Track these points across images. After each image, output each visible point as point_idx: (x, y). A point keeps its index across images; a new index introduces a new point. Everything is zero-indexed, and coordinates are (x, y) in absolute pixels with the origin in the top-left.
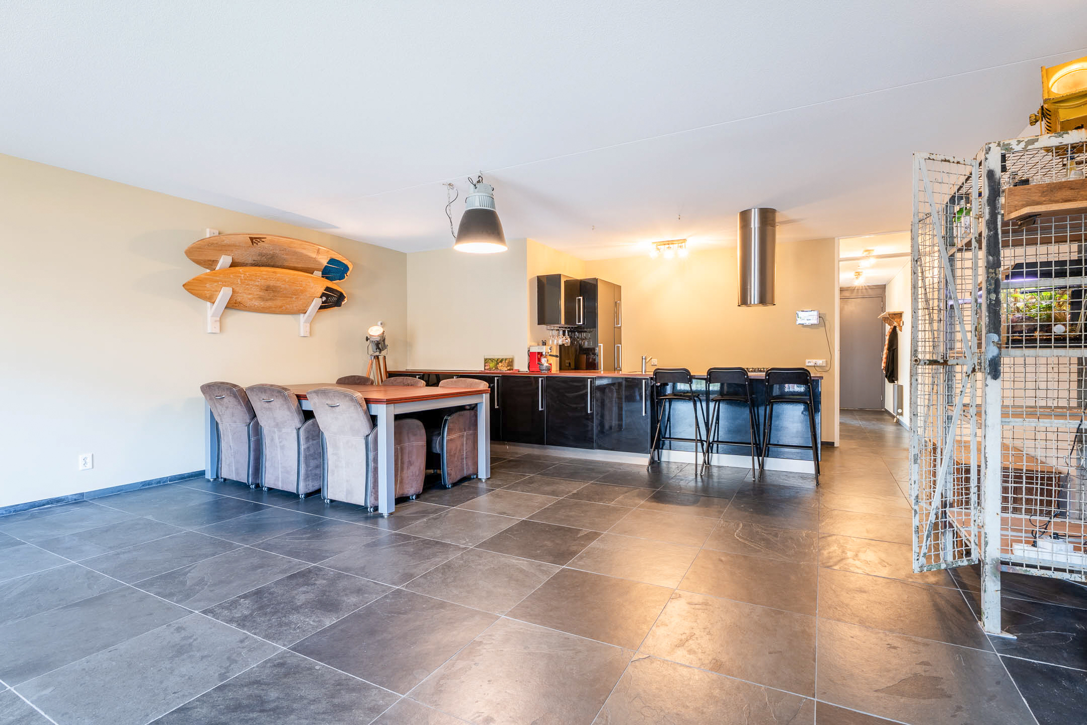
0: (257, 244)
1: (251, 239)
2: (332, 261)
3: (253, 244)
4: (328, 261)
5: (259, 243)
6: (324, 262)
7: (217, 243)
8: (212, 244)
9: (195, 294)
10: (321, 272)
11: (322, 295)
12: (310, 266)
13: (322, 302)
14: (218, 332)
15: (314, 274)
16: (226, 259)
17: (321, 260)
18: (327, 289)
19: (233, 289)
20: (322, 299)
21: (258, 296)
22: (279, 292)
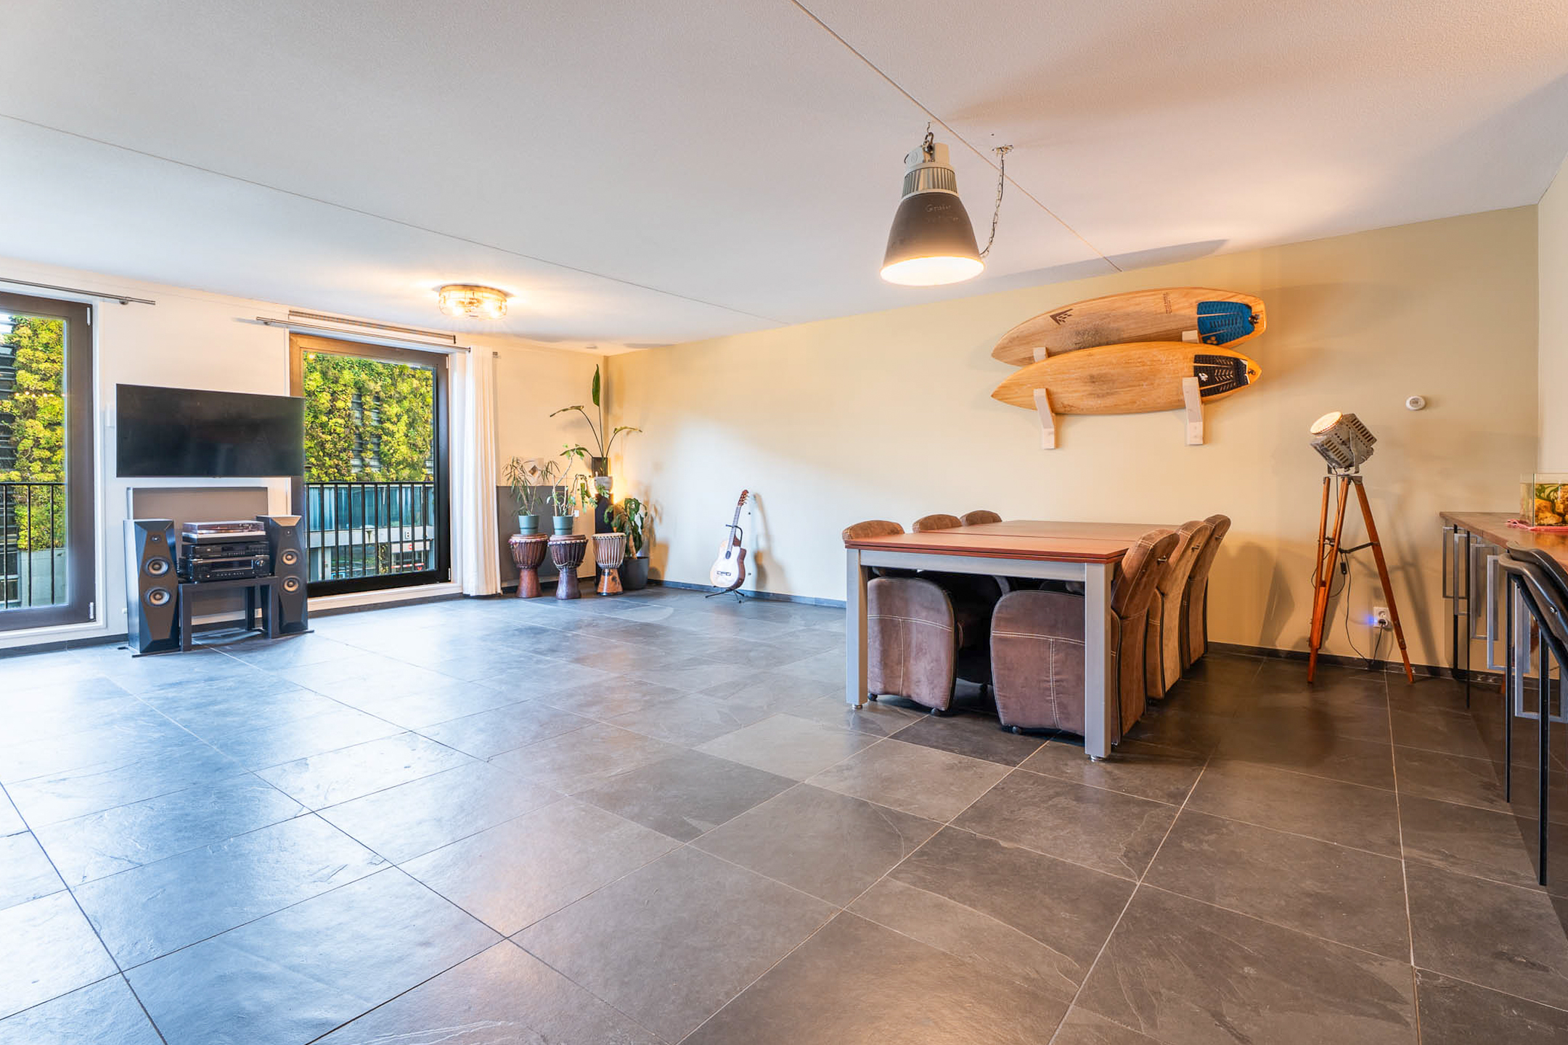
0: (1064, 321)
1: (1053, 317)
2: (1203, 307)
3: (1059, 323)
4: (1196, 310)
5: (1065, 320)
6: (1192, 314)
7: (1018, 337)
8: (1014, 339)
9: (1013, 404)
10: (1196, 331)
11: (1197, 371)
12: (1168, 328)
13: (1202, 383)
14: (1053, 447)
15: (1184, 339)
16: (1039, 352)
17: (1183, 312)
18: (1198, 359)
19: (1047, 389)
20: (1200, 378)
21: (1087, 393)
22: (1114, 382)
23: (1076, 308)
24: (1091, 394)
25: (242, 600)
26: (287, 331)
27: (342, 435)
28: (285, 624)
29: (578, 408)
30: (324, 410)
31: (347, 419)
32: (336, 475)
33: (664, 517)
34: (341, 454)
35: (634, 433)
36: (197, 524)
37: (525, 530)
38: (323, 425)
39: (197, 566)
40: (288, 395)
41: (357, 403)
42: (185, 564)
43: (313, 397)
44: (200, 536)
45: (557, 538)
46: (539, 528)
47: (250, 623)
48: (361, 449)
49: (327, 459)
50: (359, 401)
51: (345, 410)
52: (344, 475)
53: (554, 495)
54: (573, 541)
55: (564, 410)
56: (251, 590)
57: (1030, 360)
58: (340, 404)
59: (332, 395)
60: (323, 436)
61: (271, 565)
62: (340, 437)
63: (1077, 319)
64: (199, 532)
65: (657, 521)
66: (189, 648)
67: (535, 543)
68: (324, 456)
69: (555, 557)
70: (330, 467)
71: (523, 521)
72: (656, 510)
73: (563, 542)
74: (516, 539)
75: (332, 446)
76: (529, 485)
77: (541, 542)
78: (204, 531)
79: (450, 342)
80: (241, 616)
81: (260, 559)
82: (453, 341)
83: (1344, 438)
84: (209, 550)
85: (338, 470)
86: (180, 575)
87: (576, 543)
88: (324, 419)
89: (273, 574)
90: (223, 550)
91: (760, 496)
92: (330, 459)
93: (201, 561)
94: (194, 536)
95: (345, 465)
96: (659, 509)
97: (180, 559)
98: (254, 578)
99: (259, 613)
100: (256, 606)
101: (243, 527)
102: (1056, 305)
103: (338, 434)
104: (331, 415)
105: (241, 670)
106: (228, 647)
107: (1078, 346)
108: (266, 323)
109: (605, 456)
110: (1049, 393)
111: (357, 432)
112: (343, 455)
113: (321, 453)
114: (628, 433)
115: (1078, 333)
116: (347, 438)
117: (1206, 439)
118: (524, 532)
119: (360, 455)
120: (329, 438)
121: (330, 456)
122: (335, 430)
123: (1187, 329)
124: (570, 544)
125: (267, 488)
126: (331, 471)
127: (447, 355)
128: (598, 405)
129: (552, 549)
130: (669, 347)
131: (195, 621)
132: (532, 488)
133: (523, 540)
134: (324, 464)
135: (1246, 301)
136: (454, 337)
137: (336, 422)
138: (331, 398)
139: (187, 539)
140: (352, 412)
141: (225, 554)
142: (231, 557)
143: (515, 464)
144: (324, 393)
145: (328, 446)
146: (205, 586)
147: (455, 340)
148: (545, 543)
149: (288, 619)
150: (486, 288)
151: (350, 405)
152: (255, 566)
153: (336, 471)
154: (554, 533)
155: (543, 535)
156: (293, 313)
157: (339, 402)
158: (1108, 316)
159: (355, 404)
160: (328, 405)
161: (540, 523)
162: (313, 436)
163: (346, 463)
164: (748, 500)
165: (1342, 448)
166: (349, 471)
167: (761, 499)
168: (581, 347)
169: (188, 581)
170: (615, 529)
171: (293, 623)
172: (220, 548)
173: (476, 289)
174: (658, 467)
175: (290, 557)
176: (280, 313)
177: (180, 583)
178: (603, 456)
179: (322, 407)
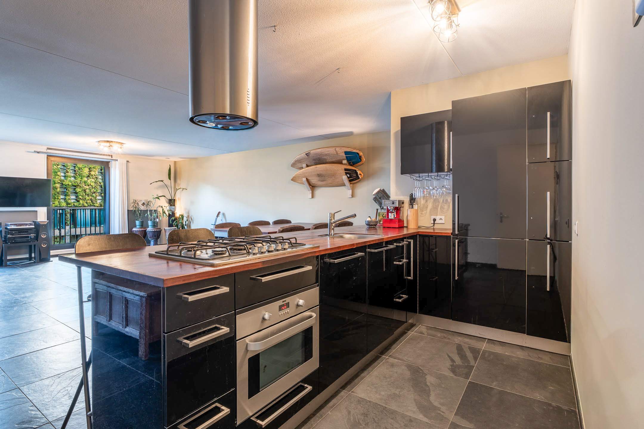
1: (306, 154)
3: (308, 156)
4: (345, 154)
5: (310, 155)
8: (296, 161)
9: (298, 183)
10: (346, 161)
11: (346, 174)
12: (338, 159)
13: (348, 178)
14: (311, 198)
15: (343, 163)
16: (304, 165)
17: (341, 154)
18: (346, 170)
19: (306, 178)
20: (347, 176)
21: (318, 180)
22: (324, 176)
23: (312, 152)
24: (319, 180)
25: (27, 250)
26: (46, 155)
27: (94, 186)
28: (41, 258)
29: (162, 181)
30: (86, 175)
31: (96, 179)
32: (91, 203)
33: (194, 221)
34: (93, 194)
35: (184, 190)
36: (9, 223)
37: (138, 226)
38: (85, 182)
39: (10, 238)
40: (46, 178)
41: (100, 172)
42: (5, 237)
43: (81, 170)
44: (11, 228)
45: (150, 229)
46: (144, 225)
47: (30, 258)
48: (102, 192)
49: (87, 196)
50: (101, 172)
51: (95, 175)
52: (94, 203)
53: (149, 213)
54: (155, 230)
55: (156, 182)
56: (30, 246)
57: (302, 168)
58: (92, 173)
59: (89, 169)
60: (85, 186)
61: (37, 238)
62: (92, 187)
63: (313, 155)
64: (11, 226)
65: (192, 223)
66: (6, 266)
67: (141, 231)
68: (85, 195)
69: (149, 235)
70: (88, 200)
71: (137, 223)
72: (191, 219)
73: (151, 231)
74: (134, 229)
75: (89, 191)
76: (140, 209)
77: (144, 230)
78: (12, 226)
79: (110, 158)
80: (27, 256)
81: (33, 235)
82: (111, 157)
83: (380, 197)
84: (14, 232)
85: (92, 201)
86: (3, 241)
87: (156, 231)
88: (85, 179)
89: (37, 241)
90: (19, 232)
91: (225, 214)
92: (88, 197)
93: (11, 236)
94: (9, 228)
95: (95, 199)
96: (192, 218)
97: (4, 236)
98: (30, 242)
99: (33, 255)
100: (32, 252)
101: (27, 225)
102: (306, 150)
103: (92, 186)
104: (89, 178)
105: (22, 272)
106: (20, 266)
107: (315, 164)
108: (38, 153)
109: (173, 199)
110: (307, 180)
111: (100, 185)
112: (94, 195)
113: (84, 194)
114: (182, 190)
115: (314, 160)
116: (95, 188)
117: (353, 196)
118: (138, 227)
119: (101, 195)
120: (87, 187)
121: (88, 195)
122: (90, 184)
123: (344, 160)
124: (154, 231)
125: (37, 211)
126: (88, 201)
127: (109, 162)
128: (170, 180)
129: (148, 233)
130: (196, 159)
131: (9, 258)
132: (141, 211)
133: (137, 230)
134: (85, 199)
135: (357, 151)
136: (112, 155)
137: (91, 181)
138: (89, 170)
139: (6, 228)
140: (98, 176)
141: (19, 234)
142: (21, 235)
143: (135, 202)
144: (86, 168)
145: (87, 191)
146: (13, 245)
147: (112, 156)
148: (146, 230)
149: (42, 257)
150: (115, 142)
151: (97, 173)
152: (31, 238)
153: (91, 201)
154: (149, 227)
155: (144, 228)
156: (48, 149)
157: (92, 172)
158: (321, 155)
159: (99, 173)
160: (88, 173)
161: (144, 224)
162: (81, 187)
163: (95, 198)
164: (221, 215)
165: (380, 200)
166: (96, 202)
167: (225, 215)
168: (163, 158)
169: (7, 243)
170: (174, 226)
171: (45, 258)
172: (17, 232)
173: (111, 142)
174: (192, 203)
175: (44, 235)
176: (44, 149)
177: (3, 243)
178: (172, 198)
179: (84, 174)
